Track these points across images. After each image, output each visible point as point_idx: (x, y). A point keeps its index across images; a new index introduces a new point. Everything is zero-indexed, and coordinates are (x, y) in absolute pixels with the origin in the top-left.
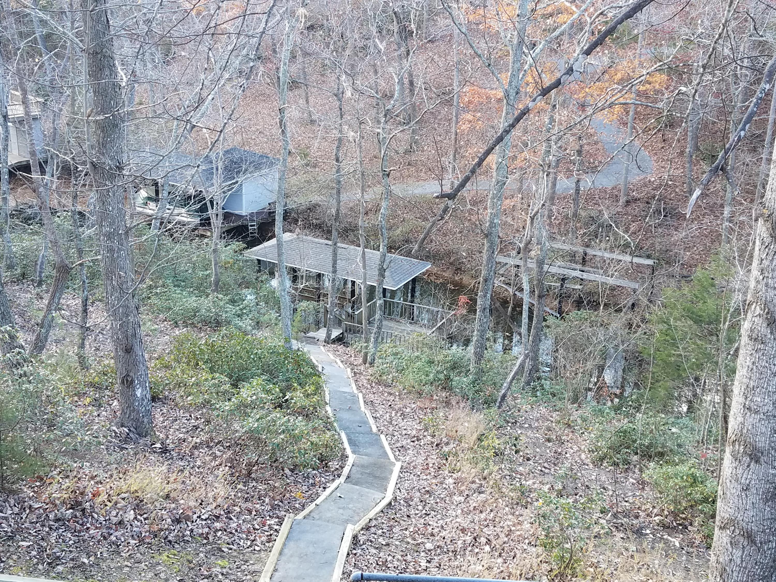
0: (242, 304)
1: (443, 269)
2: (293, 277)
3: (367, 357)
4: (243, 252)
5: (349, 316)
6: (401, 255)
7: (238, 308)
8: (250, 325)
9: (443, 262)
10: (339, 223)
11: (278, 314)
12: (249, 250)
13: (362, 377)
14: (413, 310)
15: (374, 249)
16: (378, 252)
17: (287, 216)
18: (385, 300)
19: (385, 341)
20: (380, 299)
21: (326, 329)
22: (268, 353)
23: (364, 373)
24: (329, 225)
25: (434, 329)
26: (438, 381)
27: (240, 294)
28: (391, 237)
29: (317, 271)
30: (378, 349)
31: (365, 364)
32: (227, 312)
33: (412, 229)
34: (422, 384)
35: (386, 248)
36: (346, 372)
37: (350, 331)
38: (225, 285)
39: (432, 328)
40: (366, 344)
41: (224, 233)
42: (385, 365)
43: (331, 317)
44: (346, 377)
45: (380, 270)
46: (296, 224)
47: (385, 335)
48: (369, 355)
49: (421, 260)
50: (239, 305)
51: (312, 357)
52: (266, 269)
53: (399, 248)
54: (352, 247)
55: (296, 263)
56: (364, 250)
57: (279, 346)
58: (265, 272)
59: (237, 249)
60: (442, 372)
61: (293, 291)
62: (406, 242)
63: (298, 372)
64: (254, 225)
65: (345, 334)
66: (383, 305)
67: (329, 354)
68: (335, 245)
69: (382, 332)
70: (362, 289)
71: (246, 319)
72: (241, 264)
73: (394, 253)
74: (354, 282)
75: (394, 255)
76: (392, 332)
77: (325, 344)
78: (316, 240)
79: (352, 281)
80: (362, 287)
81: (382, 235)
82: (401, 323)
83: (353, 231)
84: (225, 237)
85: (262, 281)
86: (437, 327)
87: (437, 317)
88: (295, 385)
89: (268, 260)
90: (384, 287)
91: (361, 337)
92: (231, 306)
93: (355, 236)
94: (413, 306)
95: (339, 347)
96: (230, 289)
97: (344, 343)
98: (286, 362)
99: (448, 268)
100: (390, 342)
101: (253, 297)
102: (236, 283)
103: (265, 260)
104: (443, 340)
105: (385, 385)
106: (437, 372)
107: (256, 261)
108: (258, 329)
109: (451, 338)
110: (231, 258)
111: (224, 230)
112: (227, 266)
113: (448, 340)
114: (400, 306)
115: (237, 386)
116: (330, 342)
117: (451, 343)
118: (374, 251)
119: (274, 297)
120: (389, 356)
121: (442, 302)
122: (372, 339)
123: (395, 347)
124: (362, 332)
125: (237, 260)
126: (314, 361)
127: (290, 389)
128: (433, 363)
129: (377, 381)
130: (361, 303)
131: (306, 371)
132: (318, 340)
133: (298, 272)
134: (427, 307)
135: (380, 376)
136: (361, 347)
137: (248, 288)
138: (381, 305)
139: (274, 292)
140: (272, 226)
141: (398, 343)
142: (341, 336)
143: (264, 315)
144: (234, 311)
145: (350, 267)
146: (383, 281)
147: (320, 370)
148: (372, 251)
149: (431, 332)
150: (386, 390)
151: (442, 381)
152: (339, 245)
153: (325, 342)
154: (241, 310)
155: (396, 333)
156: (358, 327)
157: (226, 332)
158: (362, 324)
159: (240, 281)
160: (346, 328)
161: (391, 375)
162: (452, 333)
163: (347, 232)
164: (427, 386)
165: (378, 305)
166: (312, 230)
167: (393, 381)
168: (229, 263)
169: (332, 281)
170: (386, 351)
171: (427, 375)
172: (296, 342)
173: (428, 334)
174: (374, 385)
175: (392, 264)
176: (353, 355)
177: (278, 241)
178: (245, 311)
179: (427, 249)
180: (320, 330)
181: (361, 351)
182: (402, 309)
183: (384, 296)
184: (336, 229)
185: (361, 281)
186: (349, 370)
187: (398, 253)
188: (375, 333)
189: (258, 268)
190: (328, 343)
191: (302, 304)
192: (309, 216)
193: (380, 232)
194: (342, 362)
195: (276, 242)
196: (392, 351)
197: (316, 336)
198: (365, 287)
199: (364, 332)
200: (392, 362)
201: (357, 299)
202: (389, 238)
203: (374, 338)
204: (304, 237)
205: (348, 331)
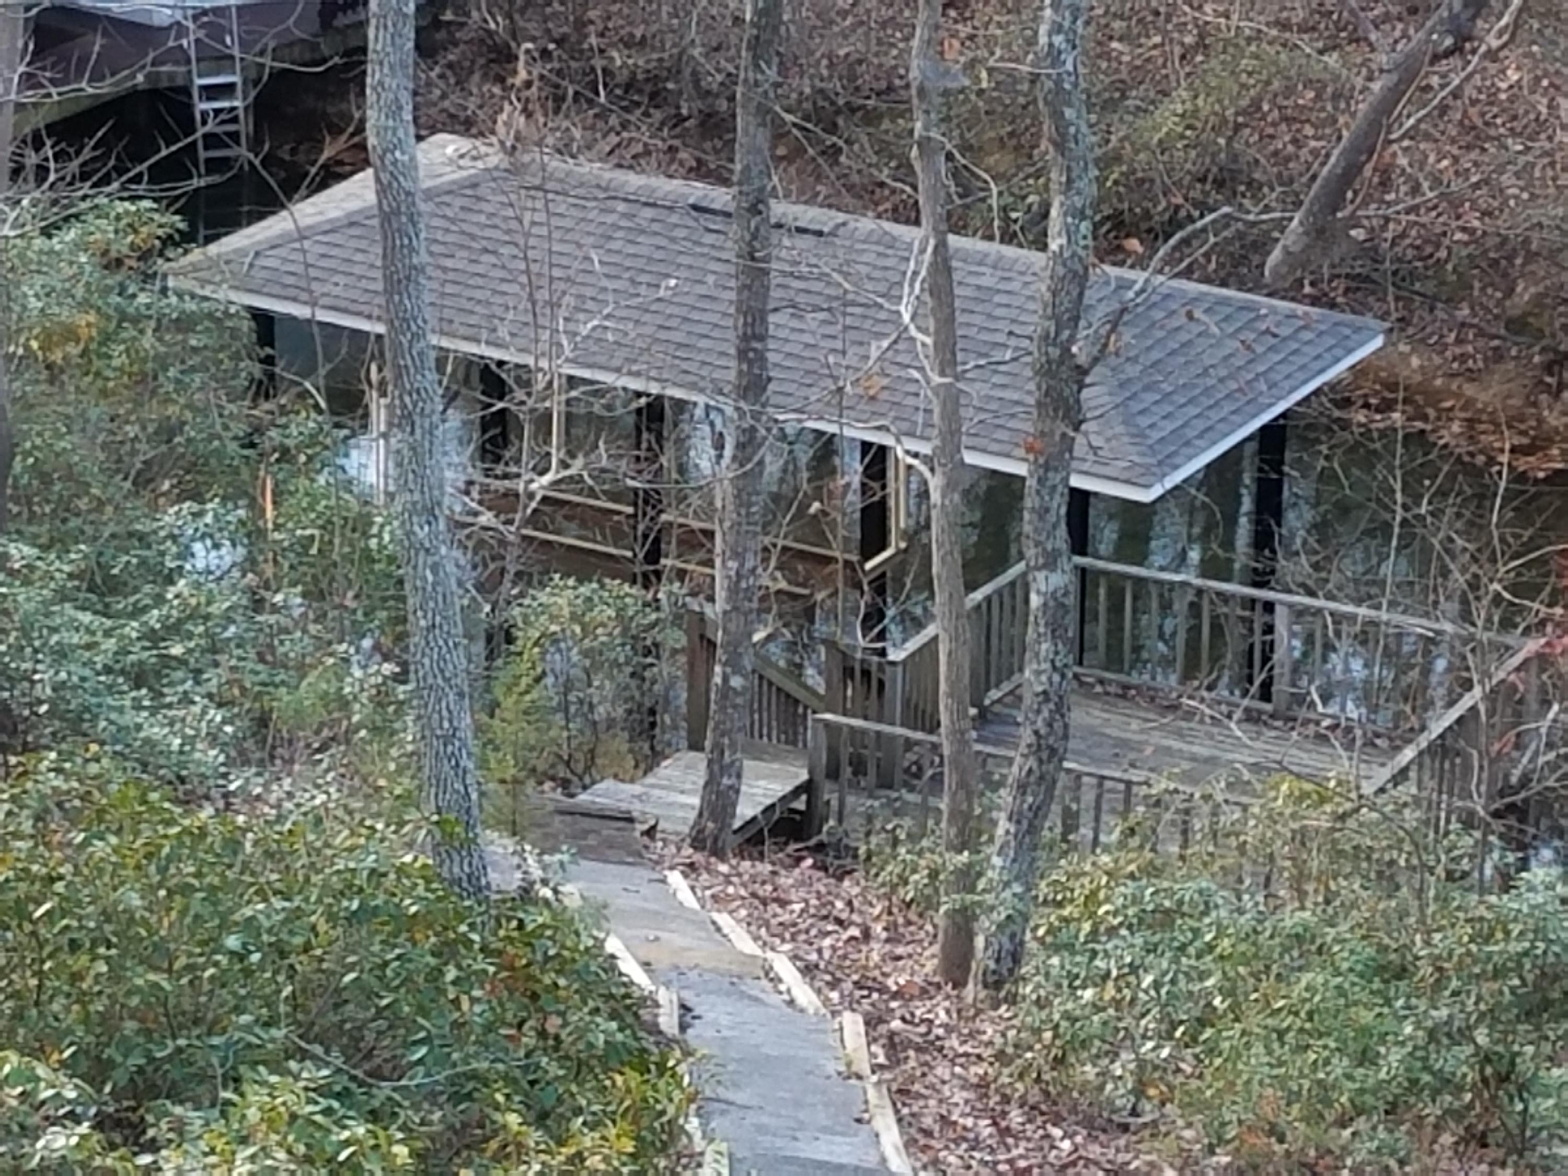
0: (160, 600)
1: (1463, 358)
2: (485, 425)
3: (970, 936)
4: (161, 265)
5: (848, 672)
6: (1187, 273)
7: (132, 629)
8: (213, 738)
9: (1464, 312)
10: (783, 70)
11: (388, 668)
12: (196, 254)
13: (942, 1070)
14: (1269, 629)
15: (1008, 238)
16: (1037, 258)
17: (437, 24)
18: (1083, 572)
19: (1086, 831)
20: (1050, 564)
21: (700, 760)
22: (331, 918)
23: (953, 1042)
24: (714, 81)
25: (1409, 753)
26: (1435, 1094)
27: (142, 538)
28: (1118, 159)
29: (636, 385)
30: (1043, 888)
31: (959, 984)
32: (61, 654)
33: (1256, 104)
34: (1330, 1116)
35: (1085, 227)
36: (832, 1040)
37: (859, 767)
38: (46, 480)
39: (1397, 749)
40: (965, 856)
41: (38, 145)
42: (1088, 994)
43: (736, 682)
44: (832, 1067)
45: (1047, 370)
46: (501, 80)
47: (1088, 796)
48: (985, 924)
49: (1314, 301)
50: (138, 611)
51: (613, 945)
52: (309, 371)
53: (1174, 224)
54: (866, 224)
55: (503, 332)
56: (941, 245)
57: (401, 871)
58: (304, 395)
59: (122, 246)
60: (1465, 1035)
61: (488, 518)
62: (1219, 184)
63: (529, 1040)
64: (227, 90)
65: (829, 794)
66: (1072, 601)
67: (723, 919)
68: (754, 210)
69: (1063, 780)
70: (935, 497)
71: (186, 700)
72: (148, 341)
73: (1141, 263)
74: (883, 450)
75: (1139, 277)
76: (1136, 776)
77: (699, 858)
78: (633, 181)
79: (866, 446)
80: (935, 484)
81: (1060, 146)
82: (1190, 714)
83: (871, 118)
84: (42, 172)
85: (285, 454)
86: (1423, 741)
87: (1426, 671)
88: (513, 1119)
89: (323, 316)
90: (1076, 481)
91: (926, 810)
92: (86, 618)
93: (883, 149)
94: (1269, 607)
95: (786, 880)
96: (83, 504)
97: (820, 847)
98: (451, 973)
99: (1498, 356)
100: (1122, 844)
101: (229, 555)
102: (117, 466)
103: (301, 311)
104: (1469, 822)
105: (1089, 1123)
106: (1432, 1035)
107: (246, 325)
108: (261, 763)
109: (1519, 811)
110: (85, 305)
111: (39, 120)
112: (57, 356)
113: (1498, 825)
114: (1180, 606)
115: (140, 1127)
116: (733, 841)
117: (1522, 847)
118: (1010, 251)
119: (368, 558)
120: (1112, 931)
121: (1459, 579)
122: (1003, 826)
123: (1152, 871)
124: (937, 779)
125: (123, 317)
126: (629, 967)
127: (478, 1145)
128: (1402, 972)
129: (1035, 1096)
130: (929, 584)
131: (581, 1032)
132: (650, 832)
133: (520, 395)
134: (1363, 611)
135: (1059, 1062)
136: (934, 875)
137: (198, 497)
138: (1055, 604)
139: (362, 524)
140: (344, 96)
141: (1175, 849)
142: (800, 804)
143: (302, 669)
144: (110, 644)
145: (851, 359)
146: (1068, 444)
147: (668, 1022)
148: (995, 247)
149: (1384, 774)
150: (1094, 1151)
151: (1459, 1089)
152: (779, 209)
153: (698, 842)
154: (153, 638)
155: (1161, 785)
156: (909, 744)
157: (59, 782)
158: (934, 727)
159: (146, 451)
160: (833, 751)
161: (1125, 1056)
162: (1525, 781)
163: (832, 129)
164: (1361, 1124)
165: (1035, 600)
166: (602, 115)
167: (1139, 1091)
168: (70, 334)
169: (740, 446)
170: (1091, 898)
171: (1366, 1058)
172: (510, 844)
173: (1368, 789)
174: (1016, 1117)
175: (1127, 335)
176: (878, 929)
177: (382, 190)
178: (177, 650)
179: (1358, 234)
180: (667, 769)
181: (927, 903)
182: (1194, 631)
183: (1080, 543)
184: (763, 111)
185: (926, 449)
186: (853, 1023)
187: (1169, 261)
188: (1022, 788)
189: (257, 370)
190: (719, 853)
191: (543, 597)
192: (581, 24)
193: (1047, 127)
194: (808, 971)
195: (371, 198)
196: (1136, 900)
197: (636, 808)
198: (948, 488)
199: (949, 779)
200: (1134, 969)
201: (901, 560)
202: (1106, 162)
203: (1014, 817)
204: (555, 164)
205: (847, 771)
